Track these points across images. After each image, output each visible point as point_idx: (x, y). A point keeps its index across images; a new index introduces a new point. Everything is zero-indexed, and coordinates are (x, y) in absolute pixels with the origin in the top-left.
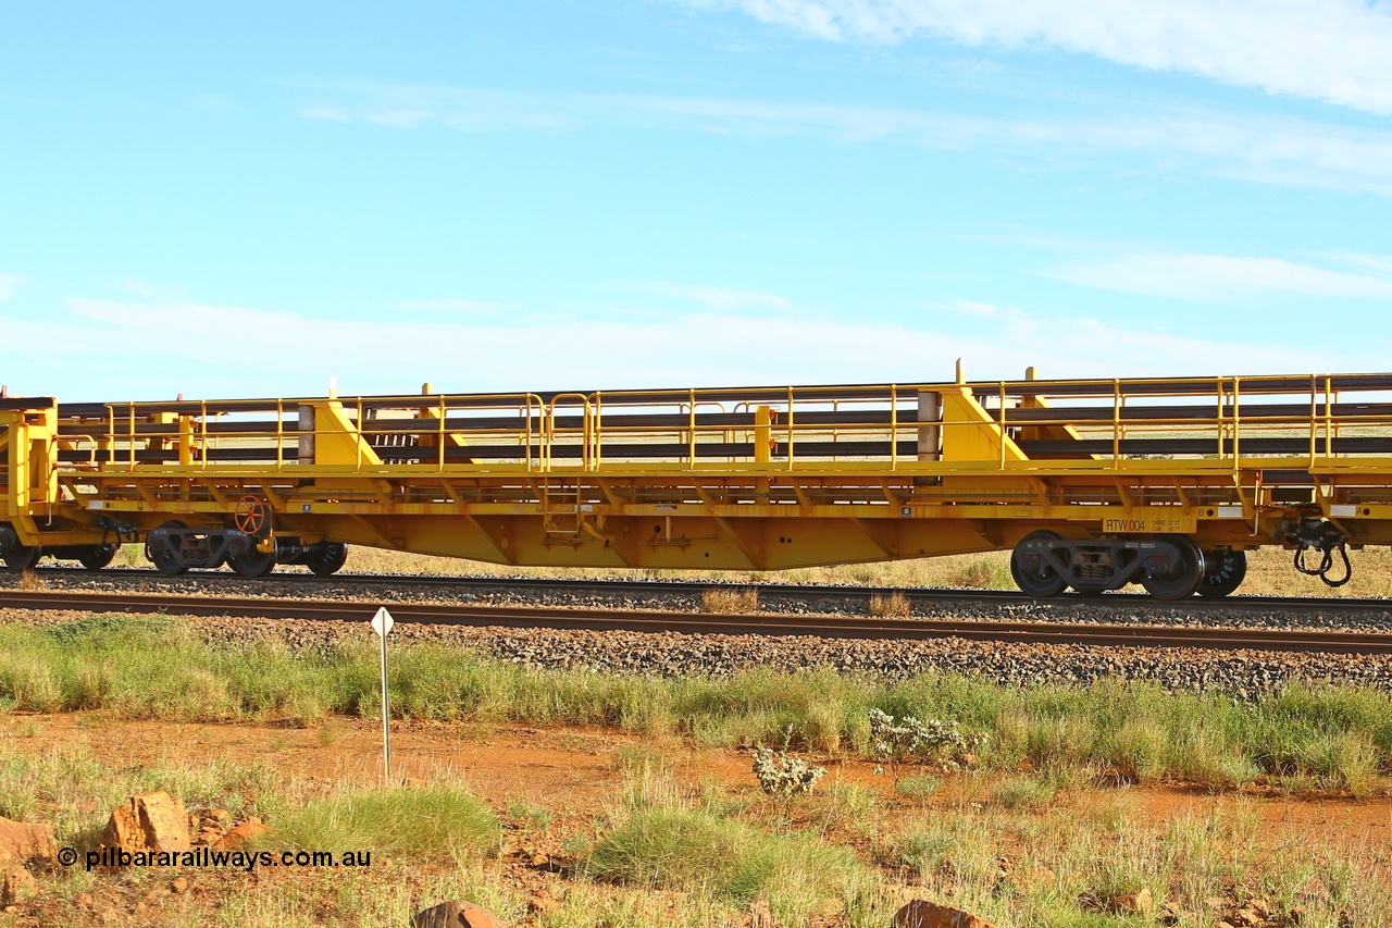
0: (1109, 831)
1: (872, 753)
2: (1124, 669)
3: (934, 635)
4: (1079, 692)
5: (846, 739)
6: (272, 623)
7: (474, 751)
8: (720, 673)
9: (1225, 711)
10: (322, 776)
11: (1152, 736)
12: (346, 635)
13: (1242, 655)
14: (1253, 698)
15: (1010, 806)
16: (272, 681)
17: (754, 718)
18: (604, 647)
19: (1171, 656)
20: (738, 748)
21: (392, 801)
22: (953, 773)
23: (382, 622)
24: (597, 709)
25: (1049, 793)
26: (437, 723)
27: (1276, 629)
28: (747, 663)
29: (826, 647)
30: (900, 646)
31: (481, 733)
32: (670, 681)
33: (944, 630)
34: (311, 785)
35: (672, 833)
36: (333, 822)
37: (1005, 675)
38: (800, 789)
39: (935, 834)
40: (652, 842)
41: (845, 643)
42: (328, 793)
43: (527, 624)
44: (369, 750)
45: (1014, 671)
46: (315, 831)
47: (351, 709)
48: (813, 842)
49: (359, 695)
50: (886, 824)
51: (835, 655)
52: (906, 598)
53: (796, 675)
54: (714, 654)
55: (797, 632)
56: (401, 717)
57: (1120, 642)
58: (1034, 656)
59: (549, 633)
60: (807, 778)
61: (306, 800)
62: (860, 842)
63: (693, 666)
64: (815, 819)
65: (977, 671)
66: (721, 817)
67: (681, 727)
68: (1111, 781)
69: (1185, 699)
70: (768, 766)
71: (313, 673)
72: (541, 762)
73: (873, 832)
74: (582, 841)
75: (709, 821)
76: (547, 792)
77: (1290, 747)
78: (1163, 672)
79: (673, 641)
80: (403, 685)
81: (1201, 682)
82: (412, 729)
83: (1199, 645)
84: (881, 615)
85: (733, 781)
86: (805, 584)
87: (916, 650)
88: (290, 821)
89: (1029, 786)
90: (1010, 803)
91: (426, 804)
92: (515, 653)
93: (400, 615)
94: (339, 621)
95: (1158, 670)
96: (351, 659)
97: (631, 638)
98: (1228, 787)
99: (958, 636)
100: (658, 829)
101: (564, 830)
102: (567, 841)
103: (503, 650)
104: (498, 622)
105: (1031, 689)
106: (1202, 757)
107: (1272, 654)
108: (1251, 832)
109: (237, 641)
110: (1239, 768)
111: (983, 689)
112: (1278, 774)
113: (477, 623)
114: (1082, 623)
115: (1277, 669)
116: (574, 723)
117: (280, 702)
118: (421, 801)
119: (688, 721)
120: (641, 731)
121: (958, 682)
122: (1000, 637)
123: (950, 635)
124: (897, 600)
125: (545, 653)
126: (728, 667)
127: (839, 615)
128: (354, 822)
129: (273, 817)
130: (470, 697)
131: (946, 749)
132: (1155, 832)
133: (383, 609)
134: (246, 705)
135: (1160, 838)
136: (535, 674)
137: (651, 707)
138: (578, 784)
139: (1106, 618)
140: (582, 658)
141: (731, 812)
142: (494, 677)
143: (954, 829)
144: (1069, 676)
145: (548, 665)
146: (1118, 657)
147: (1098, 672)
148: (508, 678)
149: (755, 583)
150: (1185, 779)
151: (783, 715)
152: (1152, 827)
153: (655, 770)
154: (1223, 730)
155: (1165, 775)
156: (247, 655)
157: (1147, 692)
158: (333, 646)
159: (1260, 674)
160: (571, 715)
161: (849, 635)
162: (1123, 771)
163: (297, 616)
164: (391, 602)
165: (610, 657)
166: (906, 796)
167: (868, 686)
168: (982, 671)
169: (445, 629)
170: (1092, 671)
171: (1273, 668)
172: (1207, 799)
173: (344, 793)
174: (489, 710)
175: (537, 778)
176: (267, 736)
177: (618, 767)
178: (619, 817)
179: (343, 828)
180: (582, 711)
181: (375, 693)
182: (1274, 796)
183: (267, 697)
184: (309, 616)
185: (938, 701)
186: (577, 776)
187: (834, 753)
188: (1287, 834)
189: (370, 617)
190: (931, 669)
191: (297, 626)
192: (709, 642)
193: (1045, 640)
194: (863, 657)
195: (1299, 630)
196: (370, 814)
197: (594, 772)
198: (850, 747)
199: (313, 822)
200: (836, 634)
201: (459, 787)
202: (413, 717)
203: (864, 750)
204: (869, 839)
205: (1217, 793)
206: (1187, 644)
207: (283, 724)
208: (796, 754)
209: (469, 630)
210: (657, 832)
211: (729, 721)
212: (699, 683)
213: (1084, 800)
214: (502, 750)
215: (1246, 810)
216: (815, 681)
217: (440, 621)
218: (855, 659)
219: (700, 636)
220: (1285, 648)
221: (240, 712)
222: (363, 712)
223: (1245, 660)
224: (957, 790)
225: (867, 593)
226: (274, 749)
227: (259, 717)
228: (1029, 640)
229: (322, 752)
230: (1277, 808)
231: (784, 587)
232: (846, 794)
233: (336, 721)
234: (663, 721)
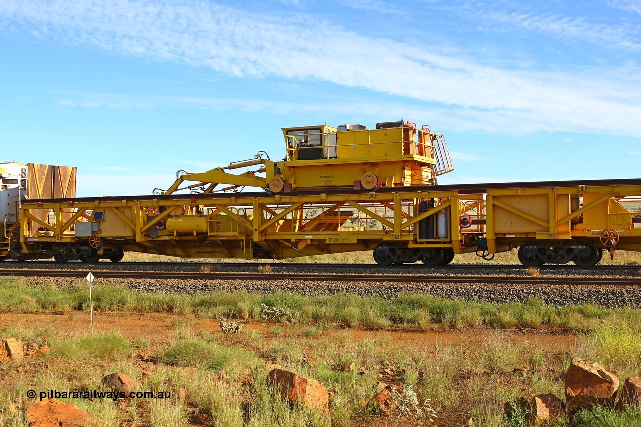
0: (341, 344)
1: (260, 319)
2: (345, 289)
3: (280, 279)
4: (329, 298)
5: (251, 314)
6: (51, 279)
7: (123, 321)
8: (207, 293)
9: (379, 303)
10: (70, 331)
11: (355, 311)
12: (77, 282)
13: (384, 284)
14: (388, 298)
15: (307, 336)
16: (51, 298)
17: (220, 308)
18: (167, 285)
19: (361, 284)
20: (214, 319)
21: (94, 340)
22: (287, 326)
23: (90, 277)
24: (165, 306)
25: (320, 332)
26: (109, 312)
27: (396, 275)
28: (217, 289)
29: (243, 284)
30: (269, 283)
31: (125, 315)
32: (190, 296)
33: (284, 277)
34: (66, 334)
35: (192, 348)
36: (74, 347)
37: (304, 292)
38: (235, 332)
39: (282, 346)
40: (185, 351)
41: (250, 282)
42: (72, 337)
43: (140, 277)
44: (86, 322)
45: (308, 290)
46: (67, 350)
47: (79, 308)
48: (240, 350)
49: (82, 303)
50: (265, 343)
51: (246, 286)
52: (271, 266)
53: (233, 293)
54: (205, 286)
55: (233, 279)
56: (97, 310)
57: (343, 280)
58: (314, 285)
59: (148, 280)
60: (237, 328)
61: (64, 339)
62: (256, 349)
63: (198, 291)
64: (240, 342)
65: (295, 291)
66: (209, 342)
67: (194, 311)
68: (341, 327)
69: (366, 299)
70: (225, 324)
71: (66, 295)
72: (146, 324)
73: (260, 346)
74: (161, 351)
75: (204, 343)
76: (148, 334)
77: (401, 315)
78: (358, 290)
79: (191, 282)
80: (98, 299)
81: (371, 293)
82: (101, 314)
83: (370, 280)
84: (262, 272)
85: (212, 330)
86: (236, 262)
87: (274, 284)
88: (58, 347)
89: (313, 329)
90: (307, 335)
91: (106, 340)
92: (136, 287)
93: (96, 275)
94: (75, 278)
95: (356, 289)
96: (80, 290)
97: (177, 281)
98: (380, 328)
99: (288, 279)
100: (187, 347)
101: (154, 348)
102: (155, 351)
103: (132, 286)
104: (130, 277)
105: (314, 296)
106: (371, 318)
107: (395, 283)
108: (388, 343)
109: (39, 285)
110: (384, 322)
111: (298, 297)
112: (397, 324)
113: (123, 277)
114: (330, 274)
115: (396, 288)
116: (157, 311)
117: (54, 306)
118: (104, 339)
119: (196, 310)
120: (181, 313)
121: (289, 295)
122: (303, 279)
123: (286, 279)
124: (268, 268)
125: (147, 287)
126: (210, 291)
127: (248, 273)
128: (81, 346)
129: (53, 345)
130: (122, 302)
131: (285, 318)
132: (356, 344)
133: (90, 273)
134: (42, 307)
135: (357, 346)
136: (144, 295)
137: (184, 306)
138: (159, 332)
139: (338, 272)
140: (160, 289)
141: (212, 341)
142: (129, 296)
143: (288, 344)
144: (326, 292)
145: (148, 291)
146: (342, 285)
147: (336, 290)
148: (134, 296)
149: (219, 262)
150: (366, 326)
151: (229, 307)
152: (355, 342)
153: (186, 326)
154: (378, 309)
155: (359, 325)
156: (43, 290)
157: (353, 297)
158: (73, 286)
159: (391, 290)
160: (157, 308)
161: (251, 279)
162: (345, 324)
163: (60, 276)
164: (93, 271)
165: (169, 288)
166: (272, 334)
167: (258, 296)
168: (297, 290)
169: (112, 280)
170: (334, 290)
171: (395, 288)
172: (373, 333)
173: (77, 336)
174: (128, 307)
175: (144, 330)
176: (51, 317)
177: (173, 326)
178: (174, 343)
179: (77, 349)
180: (160, 307)
181: (88, 302)
182: (396, 331)
183: (50, 304)
184: (64, 276)
185: (282, 301)
186: (159, 329)
187: (247, 320)
188: (401, 344)
189: (86, 276)
190: (280, 291)
191: (60, 279)
192: (203, 282)
193: (318, 280)
194: (256, 287)
195: (403, 275)
196: (86, 344)
197: (165, 328)
198: (252, 317)
199: (66, 347)
200: (247, 279)
201: (118, 334)
202: (101, 310)
203: (257, 318)
204: (259, 349)
205: (378, 330)
206: (366, 280)
207: (56, 313)
208: (234, 320)
209: (120, 280)
210: (186, 348)
211: (211, 309)
212: (200, 296)
213: (333, 334)
214: (132, 321)
215: (387, 336)
216: (240, 295)
217: (110, 277)
218: (253, 287)
219: (200, 281)
220: (399, 281)
221: (40, 310)
222: (84, 309)
223: (386, 285)
224: (289, 332)
225: (258, 265)
226: (53, 322)
227: (47, 311)
228: (312, 280)
229: (70, 323)
230: (398, 335)
231: (229, 263)
232: (251, 333)
233: (74, 312)
234: (188, 310)
